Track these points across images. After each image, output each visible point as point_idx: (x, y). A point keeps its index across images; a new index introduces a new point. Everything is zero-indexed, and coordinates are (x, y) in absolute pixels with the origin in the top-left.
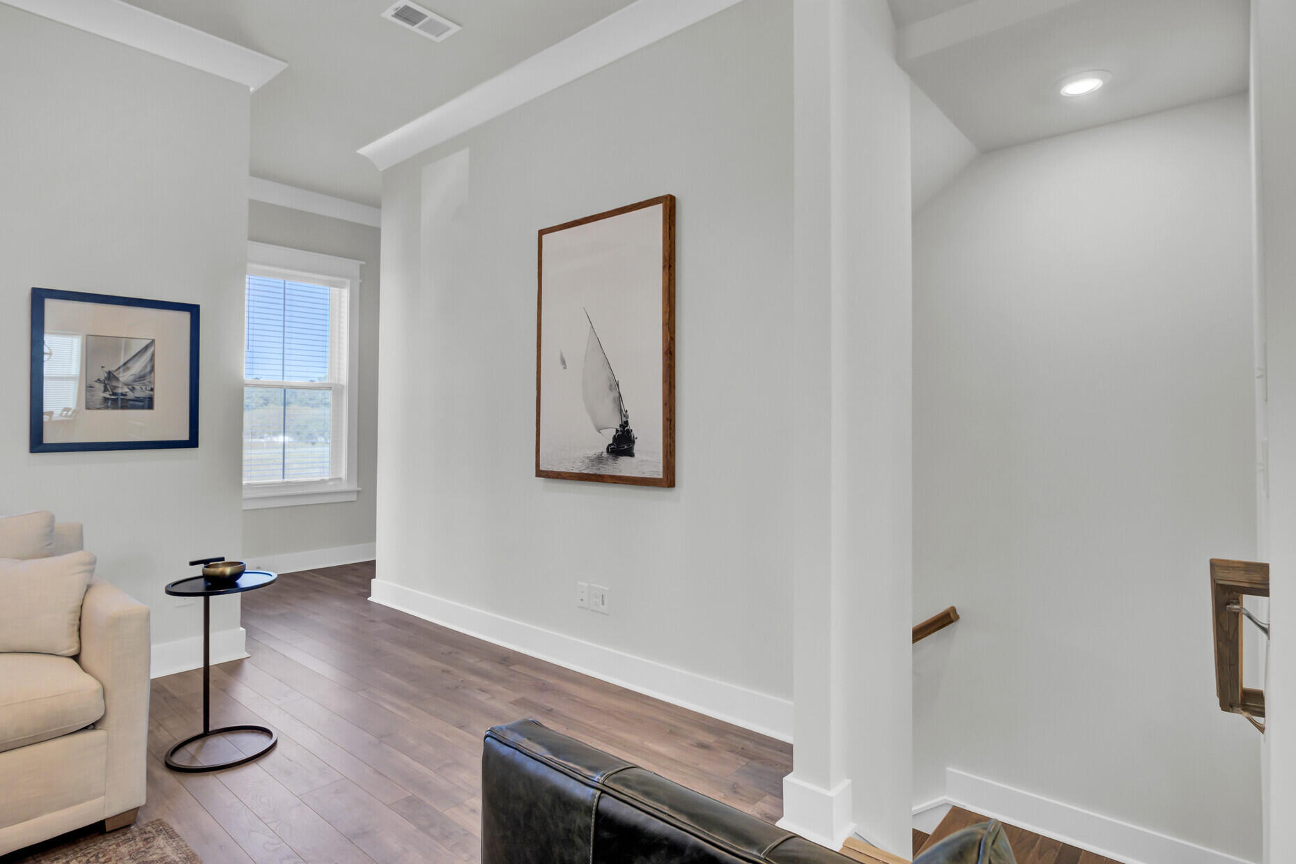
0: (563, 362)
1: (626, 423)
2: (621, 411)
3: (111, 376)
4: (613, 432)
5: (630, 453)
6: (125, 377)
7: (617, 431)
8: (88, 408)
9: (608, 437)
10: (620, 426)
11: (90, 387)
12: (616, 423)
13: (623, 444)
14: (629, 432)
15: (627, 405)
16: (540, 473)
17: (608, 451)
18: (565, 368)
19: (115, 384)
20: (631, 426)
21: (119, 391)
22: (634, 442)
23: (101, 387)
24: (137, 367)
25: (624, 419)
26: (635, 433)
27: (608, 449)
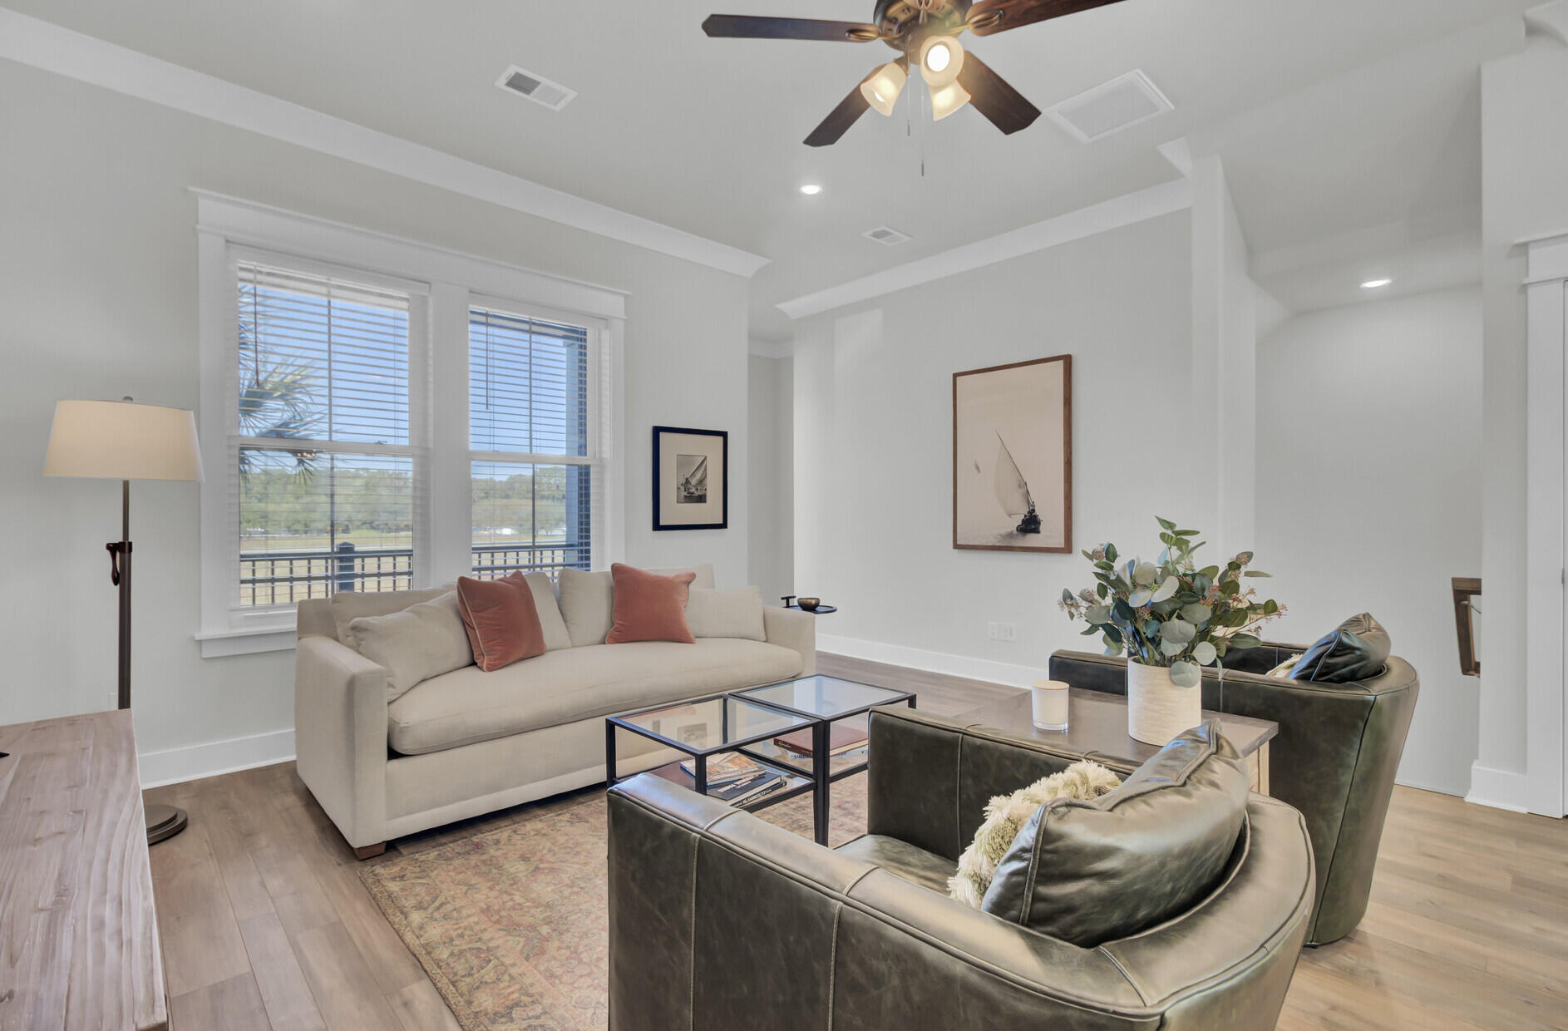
0: (977, 468)
1: (1034, 510)
2: (1029, 502)
3: (687, 482)
4: (1023, 517)
5: (1037, 531)
6: (694, 481)
7: (1025, 516)
8: (678, 502)
9: (1018, 520)
10: (1029, 512)
11: (678, 488)
12: (1025, 510)
13: (1031, 524)
14: (1036, 517)
15: (1033, 497)
16: (956, 546)
17: (1017, 530)
18: (979, 472)
19: (689, 486)
20: (1037, 512)
21: (691, 491)
22: (1040, 523)
23: (682, 488)
24: (699, 475)
25: (1031, 508)
26: (1041, 517)
27: (1017, 528)
